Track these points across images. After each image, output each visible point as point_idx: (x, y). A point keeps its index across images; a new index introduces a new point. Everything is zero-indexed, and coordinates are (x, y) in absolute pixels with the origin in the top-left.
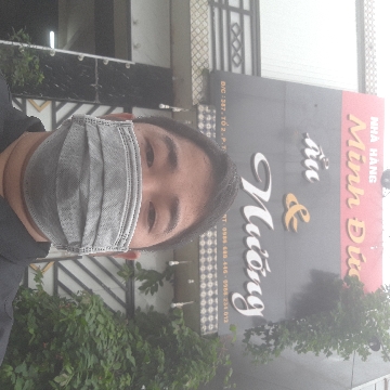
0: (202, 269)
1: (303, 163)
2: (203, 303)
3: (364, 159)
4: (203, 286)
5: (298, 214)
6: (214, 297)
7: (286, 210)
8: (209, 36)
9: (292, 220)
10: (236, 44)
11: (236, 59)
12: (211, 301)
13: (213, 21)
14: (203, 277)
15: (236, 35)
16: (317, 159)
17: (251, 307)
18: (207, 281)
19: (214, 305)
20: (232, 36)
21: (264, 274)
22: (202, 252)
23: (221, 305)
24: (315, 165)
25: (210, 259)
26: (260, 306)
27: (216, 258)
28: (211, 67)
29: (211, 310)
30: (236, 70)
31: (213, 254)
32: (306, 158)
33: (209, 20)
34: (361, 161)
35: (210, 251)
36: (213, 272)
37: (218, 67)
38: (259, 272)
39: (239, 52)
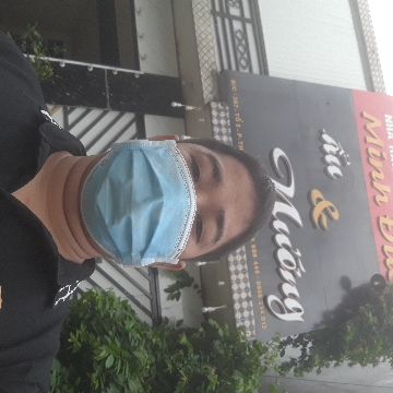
0: (232, 268)
1: (323, 160)
2: (237, 306)
3: (385, 155)
4: (235, 287)
5: (325, 211)
6: (248, 299)
7: (313, 207)
8: (215, 41)
9: (320, 217)
10: (241, 49)
11: (243, 62)
12: (245, 304)
13: (216, 28)
14: (234, 277)
15: (240, 41)
16: (337, 155)
17: (290, 312)
18: (238, 282)
19: (249, 309)
20: (237, 42)
21: (299, 274)
24: (336, 160)
25: (239, 258)
26: (299, 311)
27: (245, 257)
29: (246, 314)
31: (242, 253)
32: (325, 153)
34: (382, 158)
36: (244, 271)
37: (226, 67)
39: (245, 56)
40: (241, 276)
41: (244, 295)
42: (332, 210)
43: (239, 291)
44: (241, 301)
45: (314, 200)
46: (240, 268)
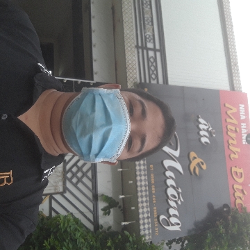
0: (140, 200)
1: (198, 133)
2: (141, 222)
3: (238, 130)
4: (141, 211)
5: (198, 164)
6: (148, 218)
7: (190, 162)
8: (137, 64)
9: (195, 168)
10: (152, 68)
11: (153, 76)
12: (146, 221)
13: (138, 56)
14: (140, 205)
15: (152, 63)
16: (207, 131)
17: (173, 225)
18: (143, 207)
19: (148, 223)
20: (150, 64)
21: (179, 203)
22: (139, 189)
23: (153, 223)
24: (206, 134)
25: (144, 194)
26: (178, 224)
27: (148, 193)
28: (139, 81)
29: (146, 226)
30: (154, 82)
31: (146, 191)
32: (200, 130)
33: (136, 56)
34: (236, 131)
35: (144, 188)
36: (146, 201)
37: (143, 81)
38: (176, 202)
39: (155, 72)
40: (145, 204)
41: (146, 215)
42: (203, 164)
43: (143, 213)
44: (144, 219)
45: (191, 158)
46: (144, 199)
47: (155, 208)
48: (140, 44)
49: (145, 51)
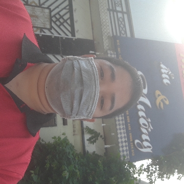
1: (161, 76)
5: (162, 100)
6: (125, 142)
7: (156, 99)
8: (109, 22)
12: (124, 144)
14: (119, 131)
15: (121, 22)
18: (121, 133)
21: (150, 130)
22: (117, 119)
24: (167, 76)
32: (162, 73)
36: (123, 129)
39: (124, 29)
40: (122, 131)
42: (166, 100)
43: (121, 138)
44: (122, 142)
45: (157, 95)
47: (130, 134)
48: (111, 8)
49: (115, 13)
